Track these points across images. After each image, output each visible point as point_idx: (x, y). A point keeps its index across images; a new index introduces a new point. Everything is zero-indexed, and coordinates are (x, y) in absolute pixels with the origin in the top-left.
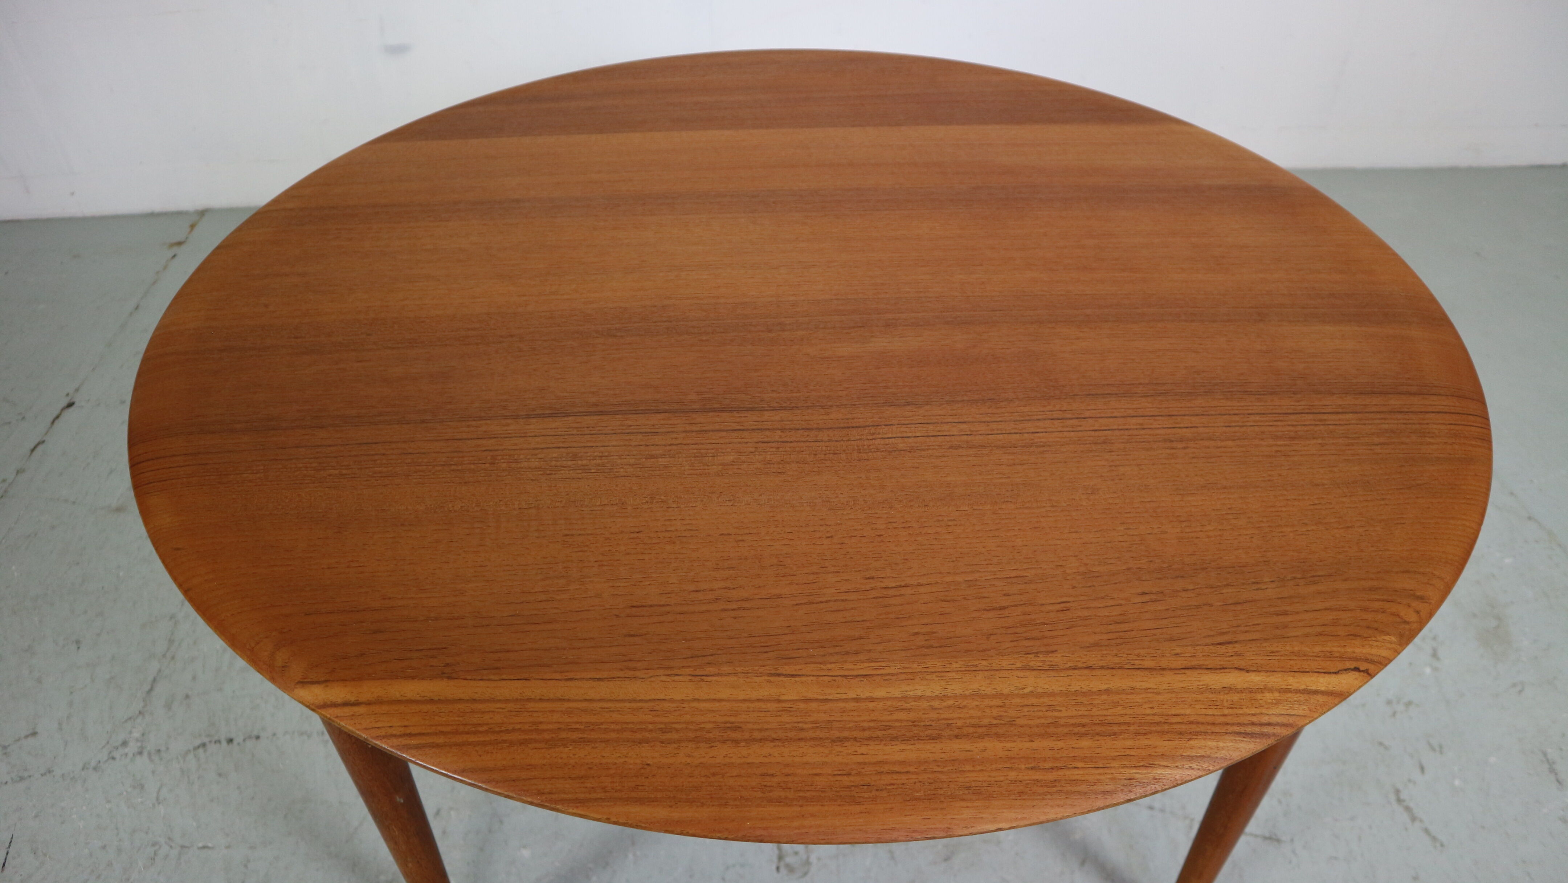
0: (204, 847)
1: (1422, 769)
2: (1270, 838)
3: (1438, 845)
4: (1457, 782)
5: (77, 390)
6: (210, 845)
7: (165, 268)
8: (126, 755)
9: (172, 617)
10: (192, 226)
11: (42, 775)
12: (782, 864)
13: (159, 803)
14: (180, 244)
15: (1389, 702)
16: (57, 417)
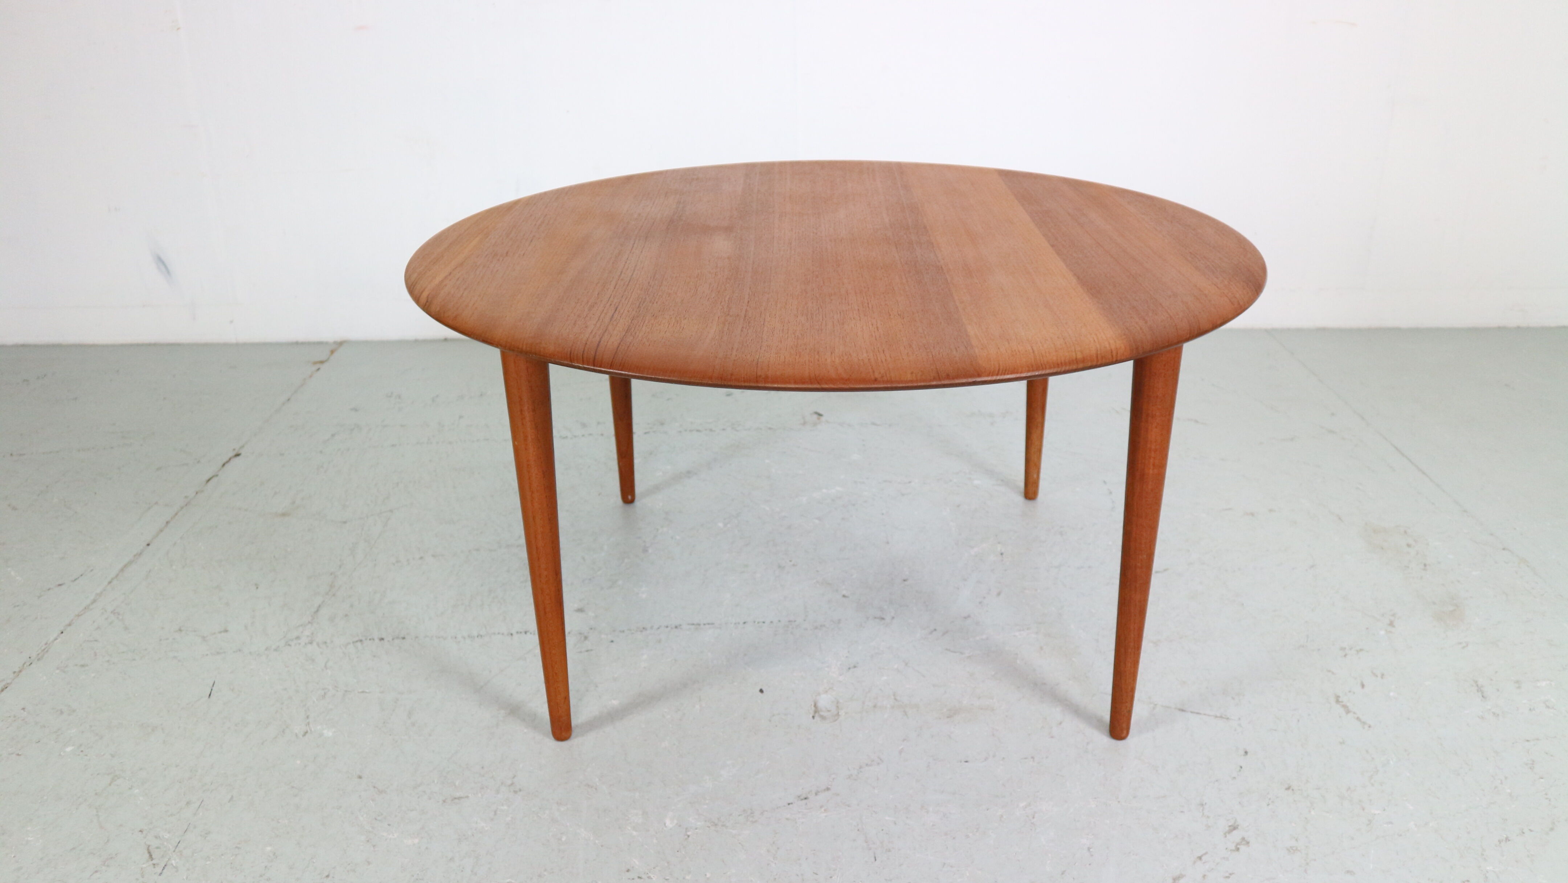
0: (363, 692)
1: (1363, 686)
2: (1221, 717)
3: (1366, 727)
4: (1392, 694)
5: (242, 447)
6: (367, 691)
7: (311, 376)
8: (300, 644)
9: (331, 574)
10: (332, 352)
11: (234, 652)
12: (817, 715)
13: (327, 669)
14: (322, 362)
15: (1343, 649)
16: (227, 462)
